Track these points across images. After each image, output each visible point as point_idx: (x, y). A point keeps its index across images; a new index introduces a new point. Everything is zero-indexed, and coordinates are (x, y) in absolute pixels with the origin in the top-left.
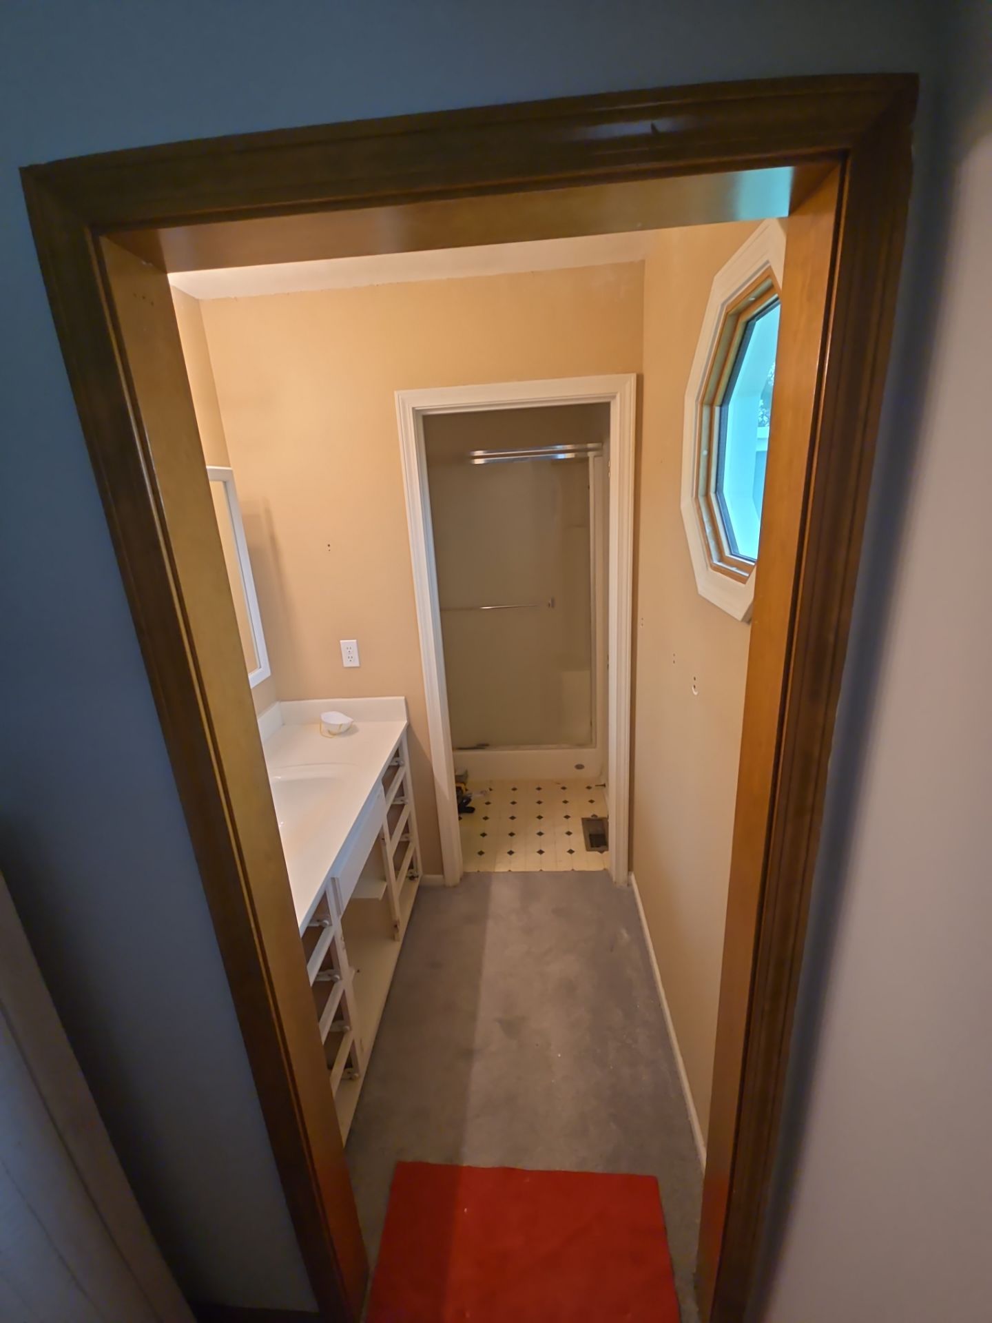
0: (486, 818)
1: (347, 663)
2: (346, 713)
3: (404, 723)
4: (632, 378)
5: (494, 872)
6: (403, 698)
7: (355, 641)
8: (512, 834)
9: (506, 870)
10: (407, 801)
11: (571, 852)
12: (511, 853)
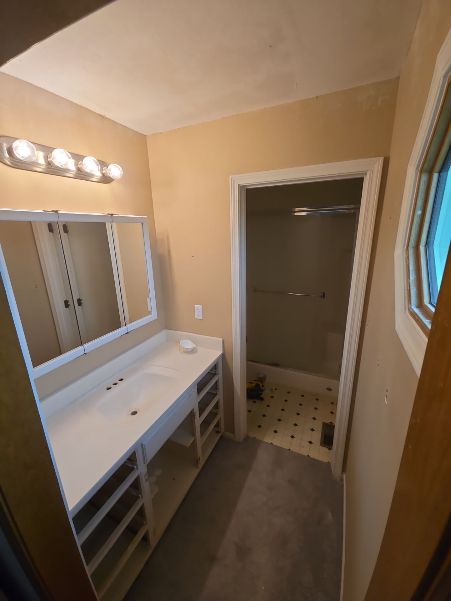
0: (268, 406)
1: (197, 317)
2: (194, 341)
3: (221, 352)
4: (381, 160)
5: (263, 441)
6: (222, 339)
7: (201, 306)
8: (279, 420)
9: (270, 442)
10: (218, 393)
11: (310, 443)
12: (276, 432)
